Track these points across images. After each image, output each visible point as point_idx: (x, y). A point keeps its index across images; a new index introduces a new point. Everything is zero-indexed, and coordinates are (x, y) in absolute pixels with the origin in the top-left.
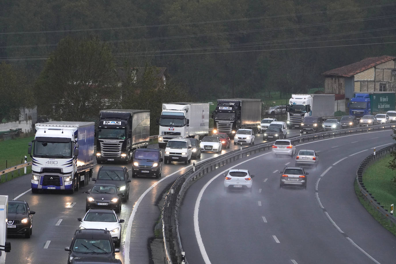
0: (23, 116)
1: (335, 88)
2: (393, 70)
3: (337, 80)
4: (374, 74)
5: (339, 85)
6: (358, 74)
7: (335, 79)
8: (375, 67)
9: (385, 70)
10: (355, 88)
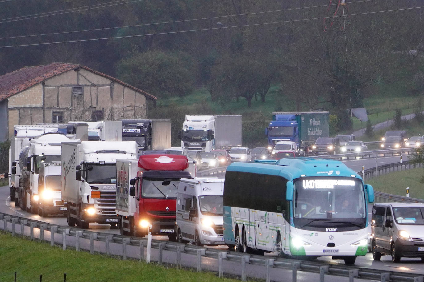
2: (74, 88)
4: (42, 95)
6: (14, 96)
8: (43, 84)
9: (60, 88)
10: (9, 120)
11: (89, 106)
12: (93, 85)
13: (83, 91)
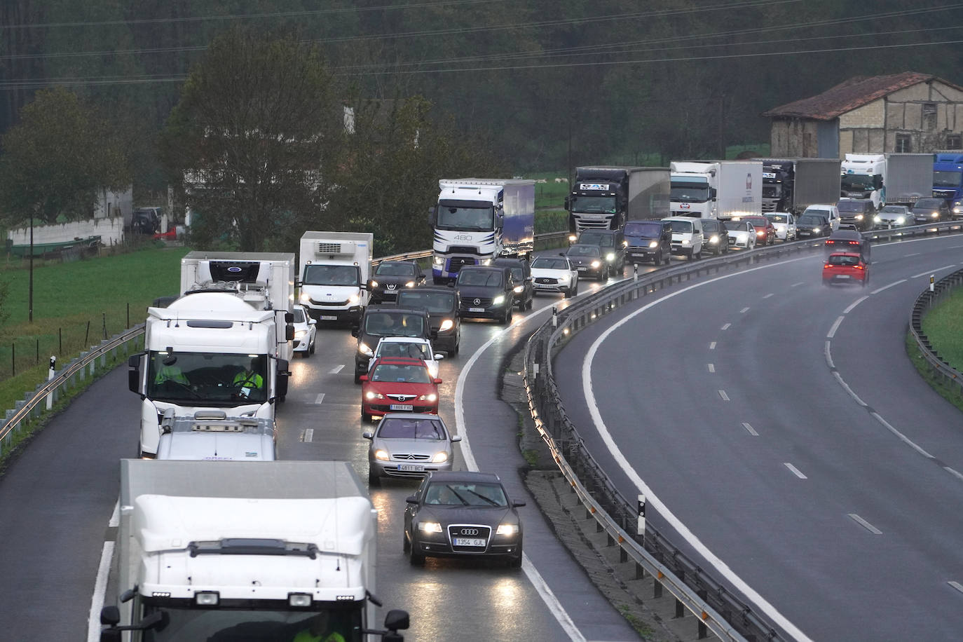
0: (103, 209)
1: (796, 146)
2: (925, 104)
3: (800, 127)
4: (884, 113)
5: (804, 138)
6: (848, 114)
7: (796, 126)
8: (886, 99)
9: (907, 104)
10: (841, 144)
11: (943, 129)
12: (950, 102)
13: (936, 110)
